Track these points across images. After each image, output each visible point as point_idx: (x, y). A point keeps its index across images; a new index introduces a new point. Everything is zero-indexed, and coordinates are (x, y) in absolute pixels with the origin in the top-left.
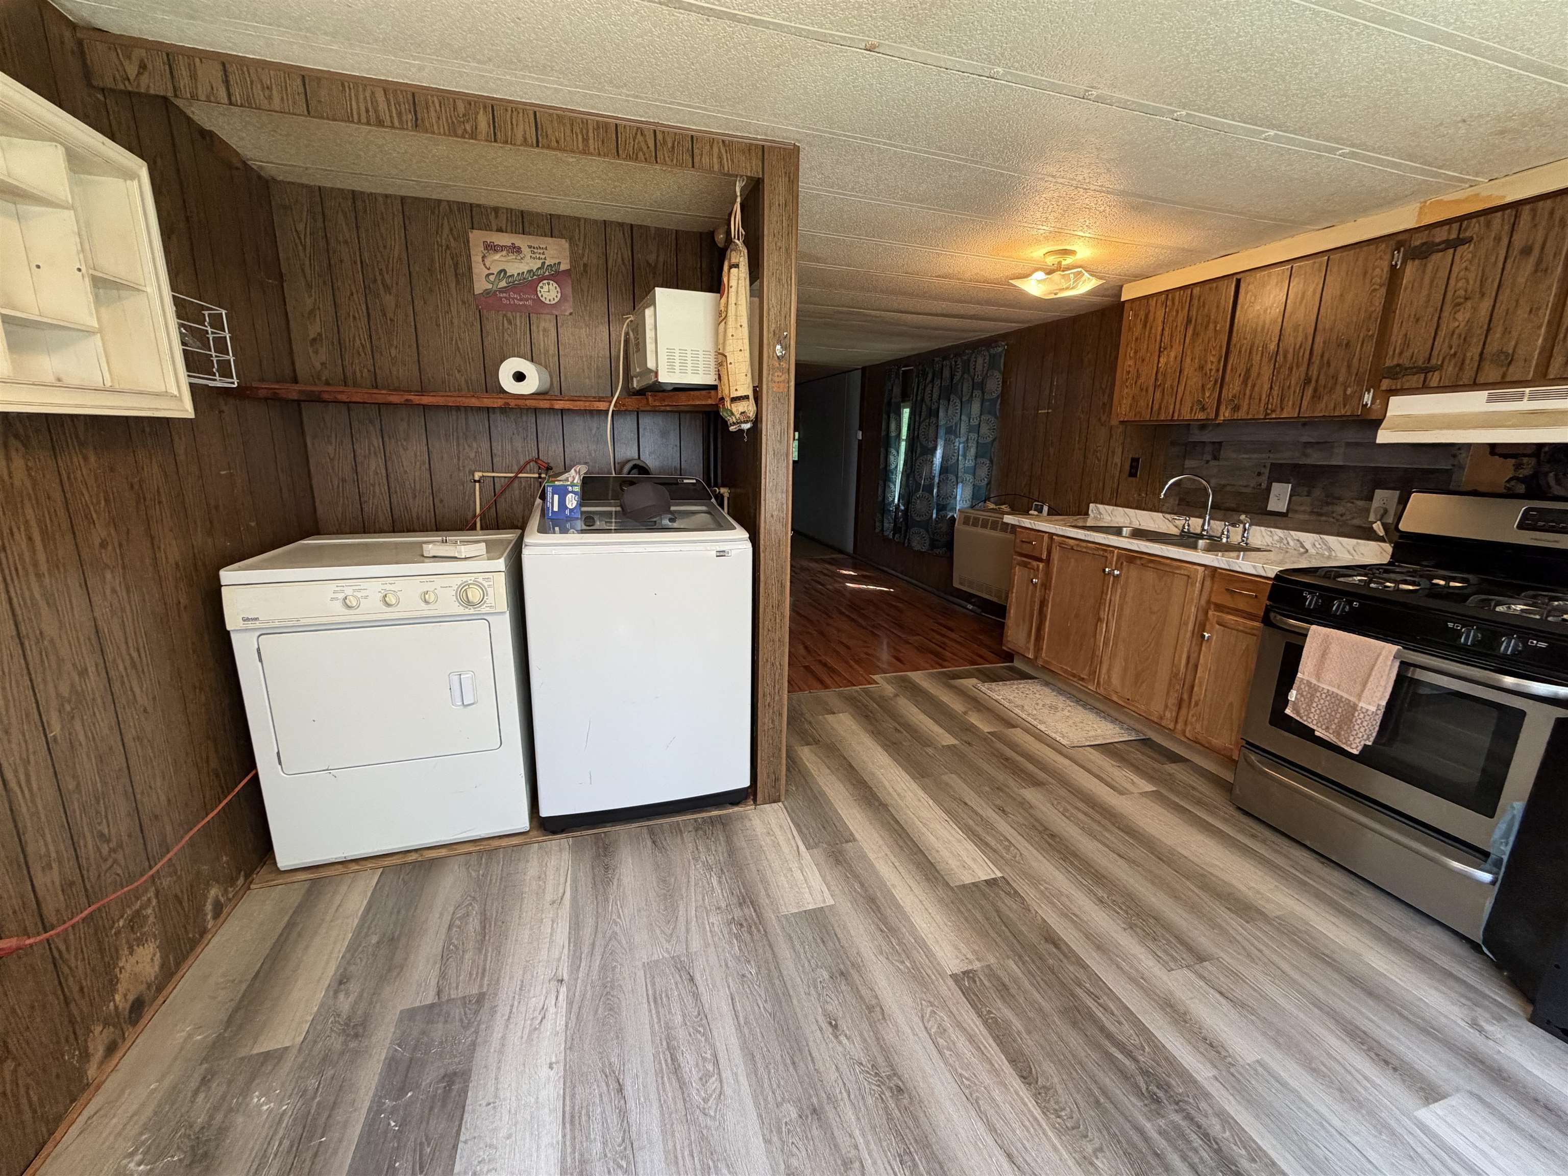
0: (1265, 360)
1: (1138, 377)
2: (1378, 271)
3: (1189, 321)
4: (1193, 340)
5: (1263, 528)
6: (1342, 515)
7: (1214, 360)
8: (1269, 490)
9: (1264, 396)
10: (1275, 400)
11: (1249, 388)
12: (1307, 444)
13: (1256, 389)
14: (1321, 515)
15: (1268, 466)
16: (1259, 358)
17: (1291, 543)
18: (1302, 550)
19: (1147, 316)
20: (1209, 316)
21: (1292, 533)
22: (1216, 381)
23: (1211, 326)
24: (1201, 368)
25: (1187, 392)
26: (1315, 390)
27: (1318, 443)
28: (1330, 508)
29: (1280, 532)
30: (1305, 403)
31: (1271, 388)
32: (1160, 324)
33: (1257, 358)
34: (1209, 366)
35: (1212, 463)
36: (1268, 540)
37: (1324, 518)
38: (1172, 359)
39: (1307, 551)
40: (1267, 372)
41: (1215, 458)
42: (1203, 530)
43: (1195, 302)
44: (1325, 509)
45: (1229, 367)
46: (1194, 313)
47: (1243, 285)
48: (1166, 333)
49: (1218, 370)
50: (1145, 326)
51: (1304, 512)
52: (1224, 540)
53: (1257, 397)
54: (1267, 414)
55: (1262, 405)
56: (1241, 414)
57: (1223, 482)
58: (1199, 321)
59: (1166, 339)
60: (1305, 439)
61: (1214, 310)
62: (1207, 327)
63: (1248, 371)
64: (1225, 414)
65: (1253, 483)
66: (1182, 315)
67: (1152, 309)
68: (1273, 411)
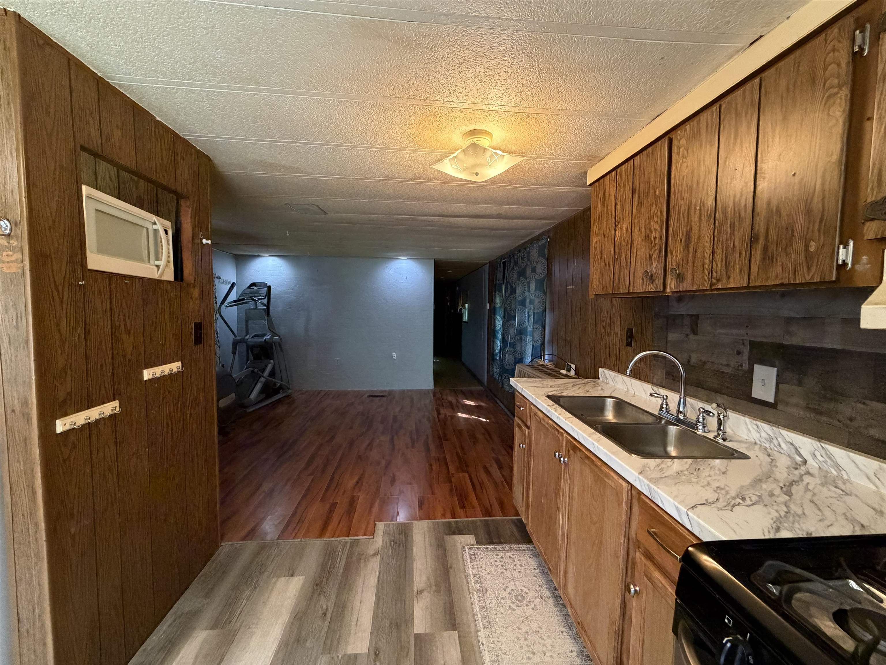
0: (704, 219)
1: (602, 253)
2: (833, 68)
3: (634, 192)
4: (639, 211)
5: (747, 420)
6: (851, 419)
7: (657, 227)
8: (751, 371)
9: (707, 264)
10: (719, 266)
11: (691, 255)
12: (789, 320)
13: (699, 255)
14: (821, 413)
15: (747, 343)
16: (697, 219)
17: (783, 445)
18: (798, 459)
19: (604, 194)
20: (648, 182)
21: (784, 432)
22: (661, 249)
23: (652, 191)
24: (648, 236)
25: (638, 264)
26: (765, 249)
27: (804, 319)
28: (832, 406)
29: (766, 427)
30: (754, 268)
31: (713, 252)
32: (614, 199)
33: (695, 219)
34: (654, 234)
35: (692, 337)
36: (754, 436)
37: (824, 418)
38: (625, 231)
39: (805, 462)
40: (707, 233)
41: (694, 332)
42: (679, 412)
43: (637, 172)
44: (825, 406)
45: (670, 233)
46: (637, 183)
47: (675, 142)
48: (618, 207)
49: (661, 237)
50: (603, 203)
51: (797, 405)
52: (700, 432)
53: (700, 264)
54: (712, 285)
55: (706, 273)
56: (686, 286)
57: (704, 359)
58: (642, 190)
59: (619, 214)
60: (785, 313)
61: (653, 175)
62: (648, 193)
63: (688, 236)
64: (672, 286)
65: (733, 363)
66: (629, 187)
67: (607, 187)
68: (718, 280)
